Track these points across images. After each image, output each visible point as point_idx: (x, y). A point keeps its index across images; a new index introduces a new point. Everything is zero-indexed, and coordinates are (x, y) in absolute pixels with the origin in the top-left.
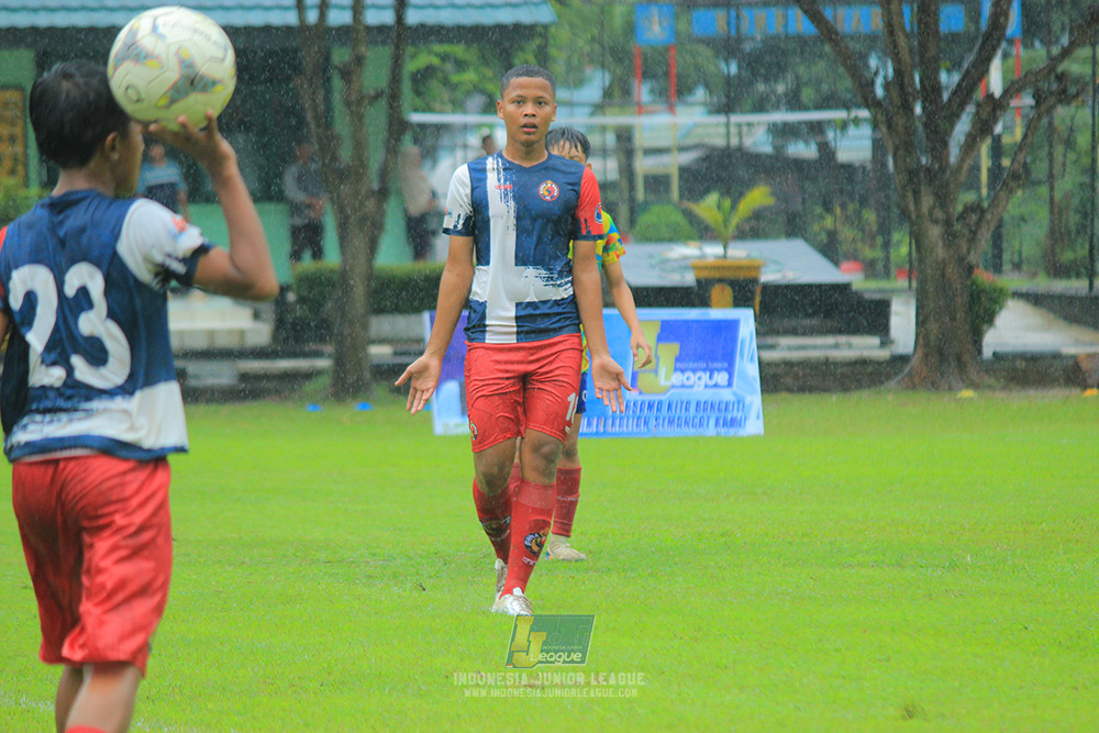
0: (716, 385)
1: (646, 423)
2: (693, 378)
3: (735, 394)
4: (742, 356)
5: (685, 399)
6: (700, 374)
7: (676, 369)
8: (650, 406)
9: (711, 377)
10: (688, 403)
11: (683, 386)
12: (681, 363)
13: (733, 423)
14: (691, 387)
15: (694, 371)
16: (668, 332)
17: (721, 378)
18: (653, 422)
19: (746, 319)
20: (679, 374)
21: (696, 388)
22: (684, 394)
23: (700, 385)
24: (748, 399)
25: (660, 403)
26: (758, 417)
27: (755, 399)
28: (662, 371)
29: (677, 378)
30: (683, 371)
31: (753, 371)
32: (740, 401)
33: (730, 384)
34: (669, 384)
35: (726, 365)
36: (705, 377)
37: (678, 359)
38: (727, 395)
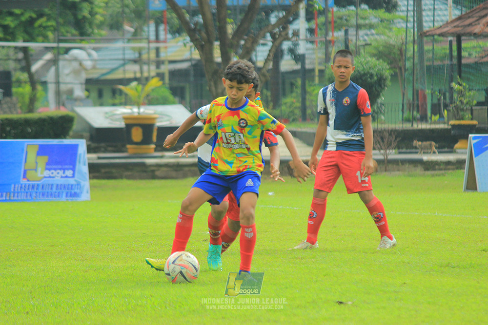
0: (66, 177)
1: (31, 195)
2: (55, 173)
3: (76, 181)
4: (79, 162)
5: (50, 183)
6: (58, 171)
7: (47, 169)
8: (33, 187)
9: (64, 173)
10: (52, 185)
11: (50, 177)
12: (49, 165)
13: (75, 195)
14: (53, 177)
15: (55, 169)
16: (42, 150)
17: (69, 173)
18: (34, 195)
19: (82, 145)
20: (47, 171)
21: (56, 178)
22: (50, 181)
23: (58, 177)
24: (82, 183)
25: (38, 185)
26: (87, 192)
27: (86, 183)
28: (39, 169)
29: (47, 173)
30: (49, 170)
31: (85, 169)
32: (78, 184)
33: (73, 176)
34: (42, 176)
35: (71, 167)
36: (61, 172)
37: (47, 164)
38: (72, 181)
